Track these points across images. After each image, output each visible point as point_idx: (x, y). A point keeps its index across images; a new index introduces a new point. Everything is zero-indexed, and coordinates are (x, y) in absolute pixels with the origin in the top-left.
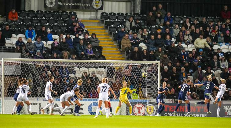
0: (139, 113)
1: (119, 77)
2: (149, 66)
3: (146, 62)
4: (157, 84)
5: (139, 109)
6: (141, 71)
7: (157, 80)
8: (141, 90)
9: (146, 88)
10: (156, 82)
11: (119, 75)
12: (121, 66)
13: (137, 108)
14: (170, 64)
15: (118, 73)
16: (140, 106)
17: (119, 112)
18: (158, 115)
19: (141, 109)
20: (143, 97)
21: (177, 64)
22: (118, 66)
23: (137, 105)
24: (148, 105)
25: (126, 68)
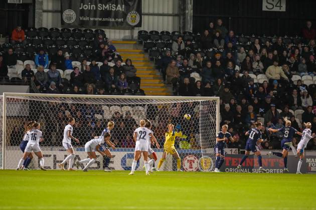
0: (191, 167)
1: (164, 119)
2: (203, 103)
3: (200, 99)
4: (215, 128)
5: (190, 163)
6: (193, 110)
7: (215, 122)
8: (194, 137)
9: (200, 134)
10: (214, 125)
11: (163, 116)
12: (165, 104)
13: (188, 161)
14: (233, 101)
15: (162, 113)
16: (192, 158)
17: (162, 166)
18: (216, 170)
19: (194, 162)
20: (196, 145)
21: (243, 101)
22: (162, 104)
23: (187, 157)
24: (202, 157)
25: (173, 107)
